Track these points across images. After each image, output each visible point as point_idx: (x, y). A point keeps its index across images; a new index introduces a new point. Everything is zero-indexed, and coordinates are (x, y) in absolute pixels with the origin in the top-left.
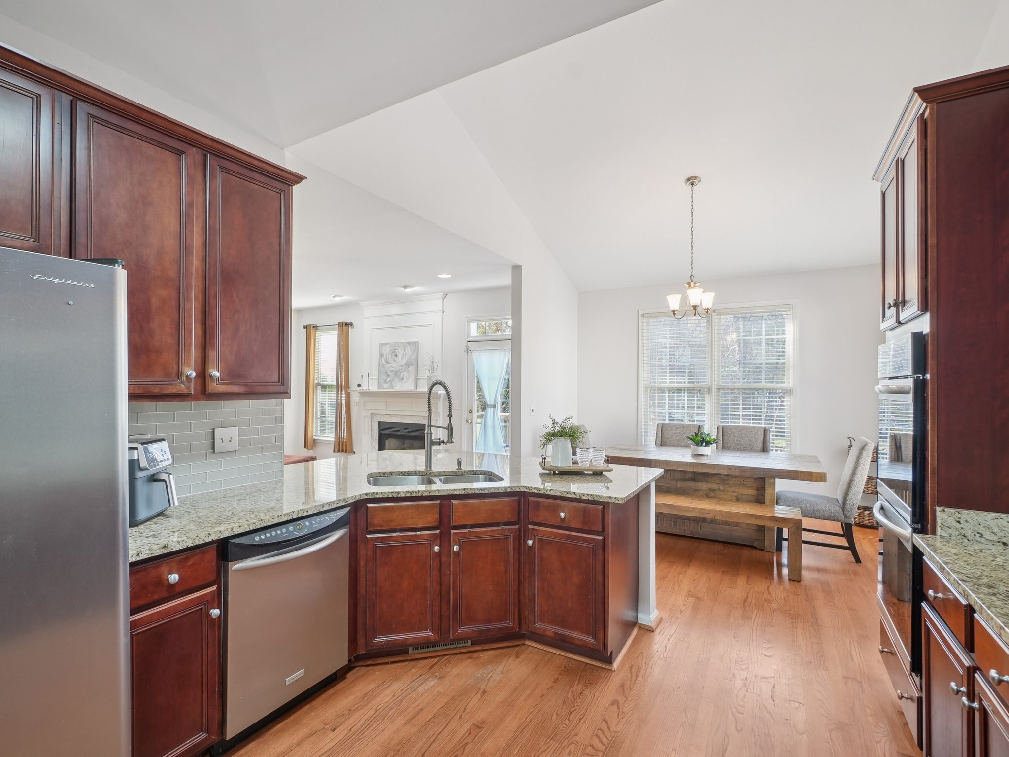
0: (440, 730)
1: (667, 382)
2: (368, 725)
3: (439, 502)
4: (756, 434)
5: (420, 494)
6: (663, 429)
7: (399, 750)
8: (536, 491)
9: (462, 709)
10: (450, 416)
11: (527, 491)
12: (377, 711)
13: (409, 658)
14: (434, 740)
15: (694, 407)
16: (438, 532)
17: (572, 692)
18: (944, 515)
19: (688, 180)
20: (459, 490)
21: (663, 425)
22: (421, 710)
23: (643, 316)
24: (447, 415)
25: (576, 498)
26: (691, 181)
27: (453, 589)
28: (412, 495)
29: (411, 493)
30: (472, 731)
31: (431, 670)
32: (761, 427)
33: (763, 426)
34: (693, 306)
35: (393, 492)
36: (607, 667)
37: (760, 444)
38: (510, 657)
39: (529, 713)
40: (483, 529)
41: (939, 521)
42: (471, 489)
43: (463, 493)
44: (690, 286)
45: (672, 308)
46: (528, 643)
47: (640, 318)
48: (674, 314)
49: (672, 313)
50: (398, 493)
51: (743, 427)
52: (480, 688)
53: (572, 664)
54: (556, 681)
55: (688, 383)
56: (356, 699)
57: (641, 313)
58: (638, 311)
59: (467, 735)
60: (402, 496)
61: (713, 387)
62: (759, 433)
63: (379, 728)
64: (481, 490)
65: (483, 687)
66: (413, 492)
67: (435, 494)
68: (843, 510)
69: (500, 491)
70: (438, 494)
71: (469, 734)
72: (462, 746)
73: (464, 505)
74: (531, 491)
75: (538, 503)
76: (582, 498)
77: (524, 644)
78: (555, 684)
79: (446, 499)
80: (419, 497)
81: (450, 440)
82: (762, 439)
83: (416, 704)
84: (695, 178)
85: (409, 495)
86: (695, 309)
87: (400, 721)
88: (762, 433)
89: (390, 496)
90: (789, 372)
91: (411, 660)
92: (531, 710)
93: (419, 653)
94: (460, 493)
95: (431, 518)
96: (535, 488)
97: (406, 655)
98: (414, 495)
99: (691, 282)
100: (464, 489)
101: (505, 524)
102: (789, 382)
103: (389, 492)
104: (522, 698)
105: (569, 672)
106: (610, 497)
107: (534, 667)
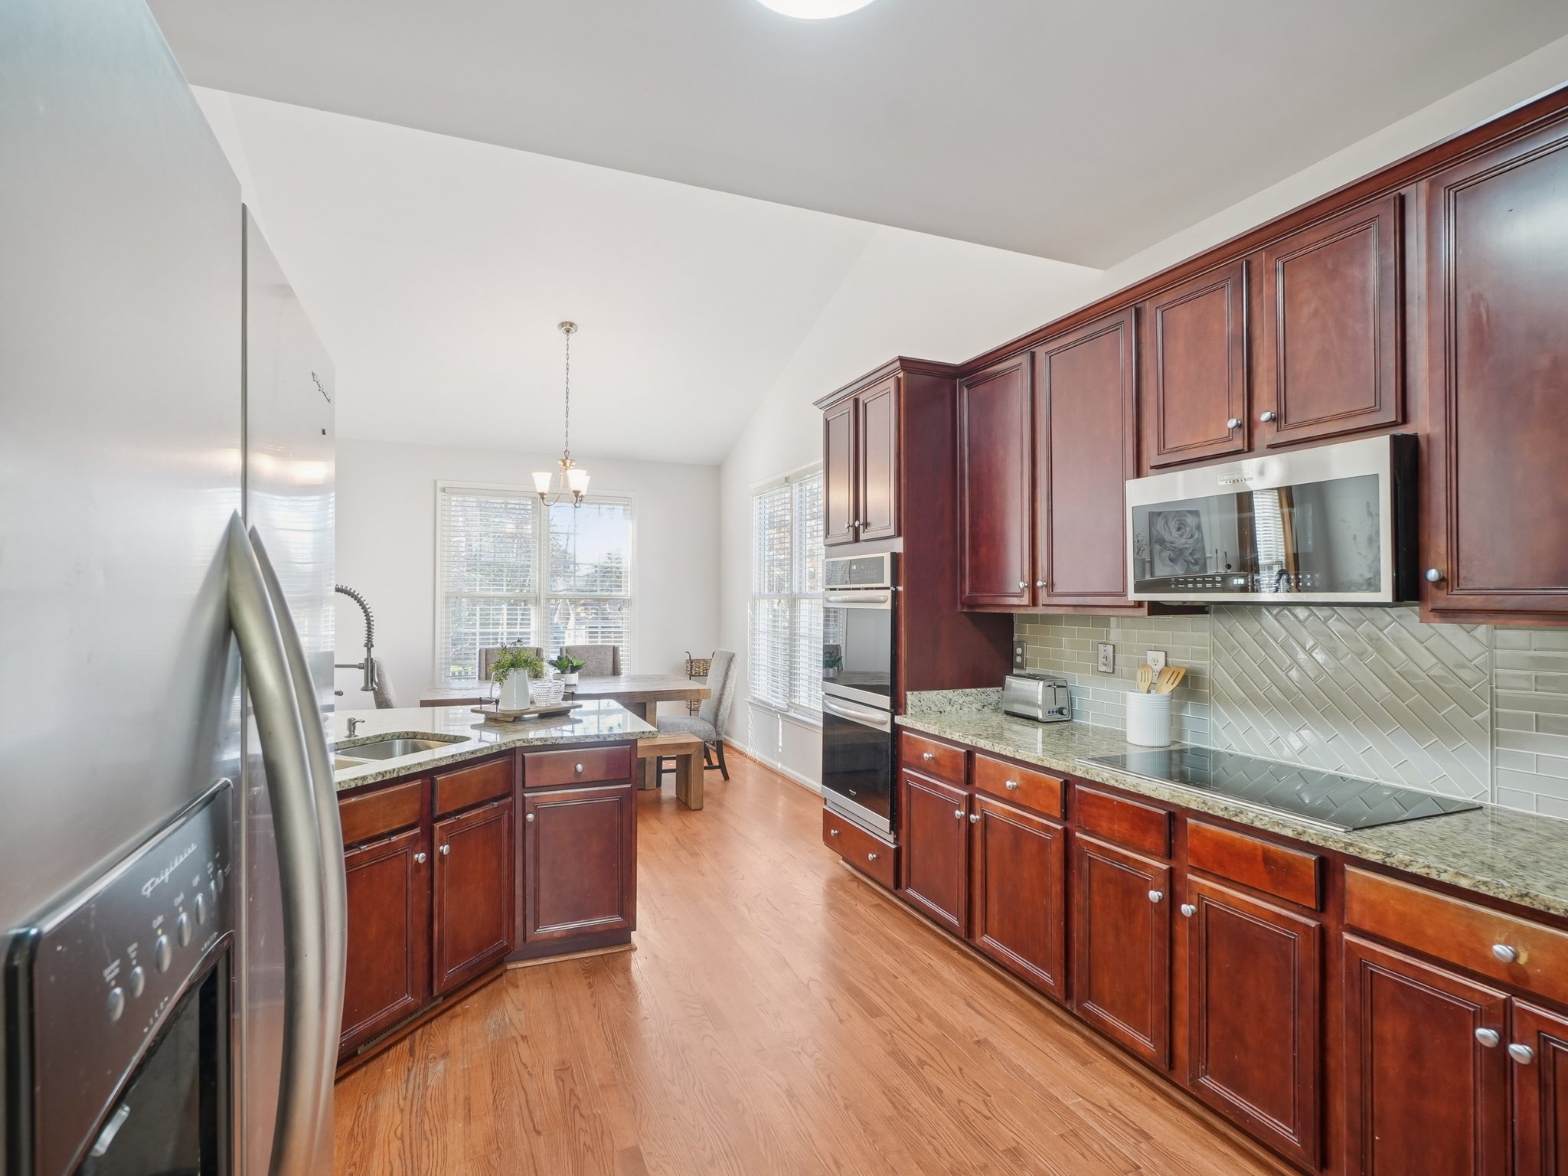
0: (523, 1099)
1: (478, 590)
2: (412, 1157)
3: (419, 782)
4: (606, 654)
5: (395, 775)
6: (488, 656)
7: (498, 1148)
8: (539, 743)
9: (520, 1067)
10: (369, 645)
11: (525, 745)
12: (402, 1138)
13: (360, 1062)
14: (530, 1112)
15: (489, 624)
16: (417, 831)
17: (619, 986)
18: (912, 697)
19: (562, 324)
20: (446, 758)
21: (487, 651)
22: (467, 1099)
23: (444, 490)
24: (364, 643)
25: (599, 742)
26: (568, 327)
27: (438, 916)
28: (385, 778)
29: (383, 774)
30: (563, 1077)
31: (417, 1054)
32: (610, 646)
33: (613, 644)
34: (574, 492)
35: (356, 779)
36: (627, 948)
37: (610, 666)
38: (506, 991)
39: (601, 1027)
40: (474, 812)
41: (909, 702)
42: (460, 754)
43: (451, 762)
44: (565, 465)
45: (540, 490)
46: (510, 966)
47: (439, 494)
48: (543, 498)
49: (539, 496)
50: (364, 778)
51: (602, 647)
52: (513, 1037)
53: (587, 963)
54: (590, 986)
55: (507, 590)
56: (344, 1149)
57: (440, 485)
58: (435, 482)
59: (561, 1084)
60: (370, 782)
61: (542, 596)
62: (608, 653)
63: (435, 1149)
64: (472, 753)
65: (514, 1033)
66: (386, 772)
67: (415, 771)
68: (715, 727)
69: (494, 751)
70: (420, 770)
71: (563, 1081)
72: (570, 1096)
73: (452, 779)
74: (533, 744)
75: (540, 758)
76: (608, 740)
77: (506, 970)
78: (593, 989)
79: (428, 775)
80: (394, 778)
81: (370, 685)
82: (612, 660)
83: (450, 1097)
84: (571, 325)
85: (380, 779)
86: (577, 496)
87: (455, 1127)
88: (612, 653)
89: (353, 785)
90: (627, 578)
91: (367, 1062)
92: (600, 1023)
93: (374, 1046)
94: (448, 763)
95: (408, 812)
96: (537, 740)
97: (355, 1059)
98: (388, 777)
99: (566, 459)
100: (453, 756)
101: (495, 799)
102: (627, 591)
103: (351, 780)
104: (576, 1019)
105: (591, 971)
106: (643, 732)
107: (549, 985)
